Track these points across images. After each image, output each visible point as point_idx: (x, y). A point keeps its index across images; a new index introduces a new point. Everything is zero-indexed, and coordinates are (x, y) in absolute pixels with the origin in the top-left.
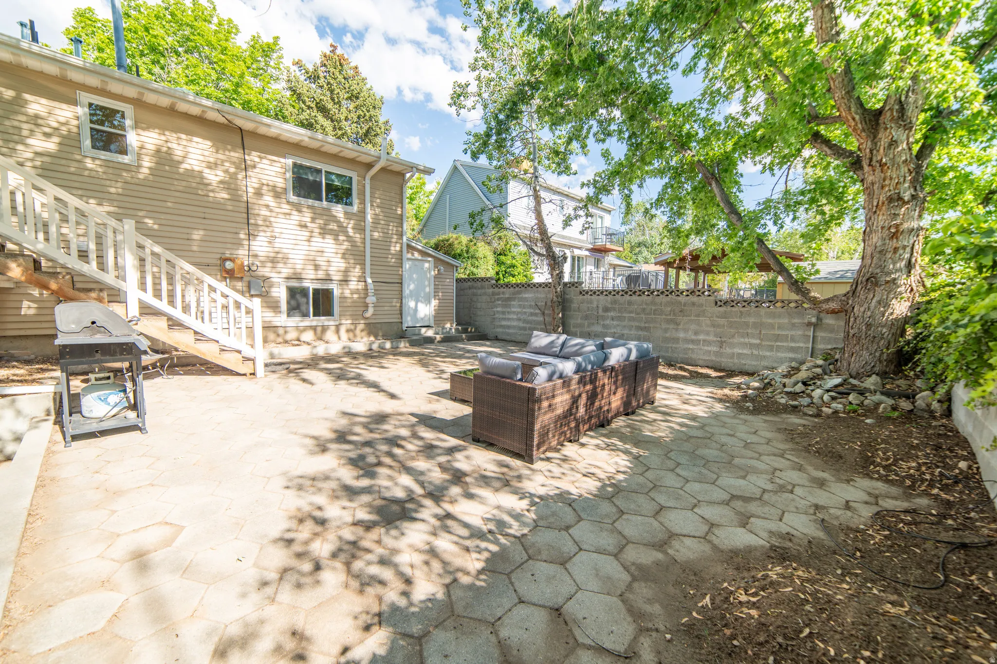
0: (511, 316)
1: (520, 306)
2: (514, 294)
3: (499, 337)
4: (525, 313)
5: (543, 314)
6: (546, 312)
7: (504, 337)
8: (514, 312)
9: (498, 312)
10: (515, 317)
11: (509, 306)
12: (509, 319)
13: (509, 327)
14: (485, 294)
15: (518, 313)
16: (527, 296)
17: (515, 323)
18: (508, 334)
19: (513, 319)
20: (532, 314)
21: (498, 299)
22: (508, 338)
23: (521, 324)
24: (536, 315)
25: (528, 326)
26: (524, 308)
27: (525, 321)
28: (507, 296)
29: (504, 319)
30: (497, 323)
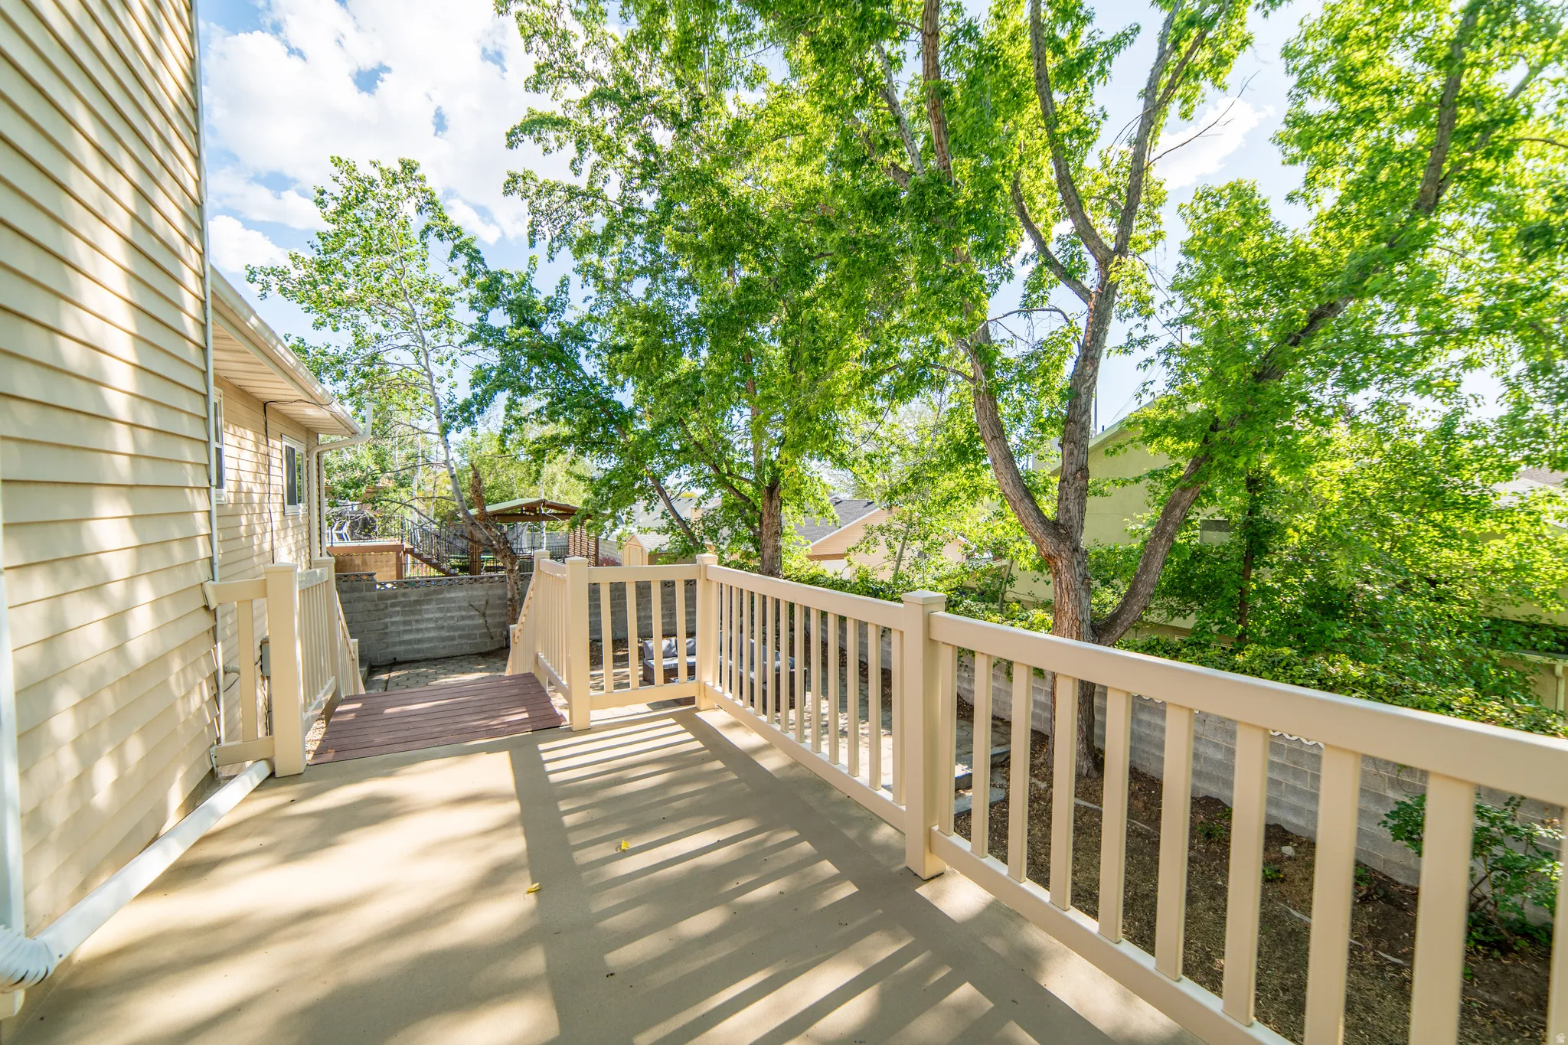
0: (423, 626)
1: (441, 610)
2: (426, 595)
3: (399, 659)
4: (452, 618)
5: (484, 615)
6: (488, 612)
7: (410, 657)
8: (431, 619)
9: (393, 623)
10: (431, 625)
11: (420, 612)
12: (418, 630)
13: (419, 641)
14: (363, 599)
15: (437, 620)
16: (453, 595)
17: (432, 634)
18: (419, 651)
19: (427, 629)
20: (463, 618)
21: (393, 605)
22: (418, 656)
23: (445, 634)
24: (470, 617)
25: (456, 634)
26: (449, 610)
27: (451, 628)
28: (412, 599)
29: (410, 631)
30: (390, 640)
